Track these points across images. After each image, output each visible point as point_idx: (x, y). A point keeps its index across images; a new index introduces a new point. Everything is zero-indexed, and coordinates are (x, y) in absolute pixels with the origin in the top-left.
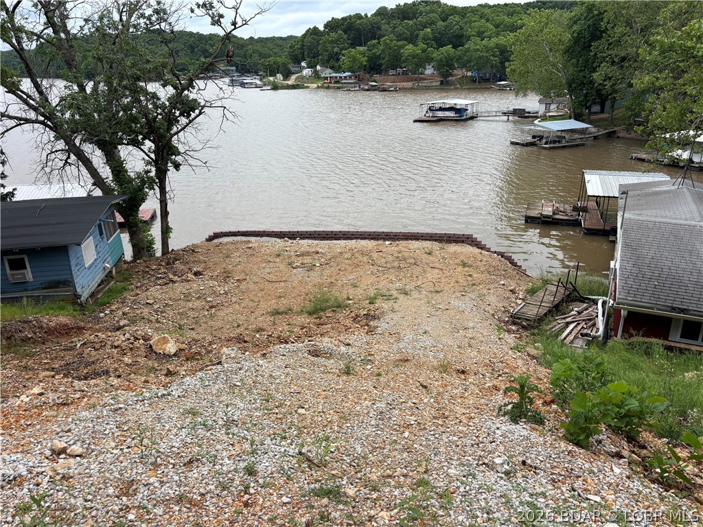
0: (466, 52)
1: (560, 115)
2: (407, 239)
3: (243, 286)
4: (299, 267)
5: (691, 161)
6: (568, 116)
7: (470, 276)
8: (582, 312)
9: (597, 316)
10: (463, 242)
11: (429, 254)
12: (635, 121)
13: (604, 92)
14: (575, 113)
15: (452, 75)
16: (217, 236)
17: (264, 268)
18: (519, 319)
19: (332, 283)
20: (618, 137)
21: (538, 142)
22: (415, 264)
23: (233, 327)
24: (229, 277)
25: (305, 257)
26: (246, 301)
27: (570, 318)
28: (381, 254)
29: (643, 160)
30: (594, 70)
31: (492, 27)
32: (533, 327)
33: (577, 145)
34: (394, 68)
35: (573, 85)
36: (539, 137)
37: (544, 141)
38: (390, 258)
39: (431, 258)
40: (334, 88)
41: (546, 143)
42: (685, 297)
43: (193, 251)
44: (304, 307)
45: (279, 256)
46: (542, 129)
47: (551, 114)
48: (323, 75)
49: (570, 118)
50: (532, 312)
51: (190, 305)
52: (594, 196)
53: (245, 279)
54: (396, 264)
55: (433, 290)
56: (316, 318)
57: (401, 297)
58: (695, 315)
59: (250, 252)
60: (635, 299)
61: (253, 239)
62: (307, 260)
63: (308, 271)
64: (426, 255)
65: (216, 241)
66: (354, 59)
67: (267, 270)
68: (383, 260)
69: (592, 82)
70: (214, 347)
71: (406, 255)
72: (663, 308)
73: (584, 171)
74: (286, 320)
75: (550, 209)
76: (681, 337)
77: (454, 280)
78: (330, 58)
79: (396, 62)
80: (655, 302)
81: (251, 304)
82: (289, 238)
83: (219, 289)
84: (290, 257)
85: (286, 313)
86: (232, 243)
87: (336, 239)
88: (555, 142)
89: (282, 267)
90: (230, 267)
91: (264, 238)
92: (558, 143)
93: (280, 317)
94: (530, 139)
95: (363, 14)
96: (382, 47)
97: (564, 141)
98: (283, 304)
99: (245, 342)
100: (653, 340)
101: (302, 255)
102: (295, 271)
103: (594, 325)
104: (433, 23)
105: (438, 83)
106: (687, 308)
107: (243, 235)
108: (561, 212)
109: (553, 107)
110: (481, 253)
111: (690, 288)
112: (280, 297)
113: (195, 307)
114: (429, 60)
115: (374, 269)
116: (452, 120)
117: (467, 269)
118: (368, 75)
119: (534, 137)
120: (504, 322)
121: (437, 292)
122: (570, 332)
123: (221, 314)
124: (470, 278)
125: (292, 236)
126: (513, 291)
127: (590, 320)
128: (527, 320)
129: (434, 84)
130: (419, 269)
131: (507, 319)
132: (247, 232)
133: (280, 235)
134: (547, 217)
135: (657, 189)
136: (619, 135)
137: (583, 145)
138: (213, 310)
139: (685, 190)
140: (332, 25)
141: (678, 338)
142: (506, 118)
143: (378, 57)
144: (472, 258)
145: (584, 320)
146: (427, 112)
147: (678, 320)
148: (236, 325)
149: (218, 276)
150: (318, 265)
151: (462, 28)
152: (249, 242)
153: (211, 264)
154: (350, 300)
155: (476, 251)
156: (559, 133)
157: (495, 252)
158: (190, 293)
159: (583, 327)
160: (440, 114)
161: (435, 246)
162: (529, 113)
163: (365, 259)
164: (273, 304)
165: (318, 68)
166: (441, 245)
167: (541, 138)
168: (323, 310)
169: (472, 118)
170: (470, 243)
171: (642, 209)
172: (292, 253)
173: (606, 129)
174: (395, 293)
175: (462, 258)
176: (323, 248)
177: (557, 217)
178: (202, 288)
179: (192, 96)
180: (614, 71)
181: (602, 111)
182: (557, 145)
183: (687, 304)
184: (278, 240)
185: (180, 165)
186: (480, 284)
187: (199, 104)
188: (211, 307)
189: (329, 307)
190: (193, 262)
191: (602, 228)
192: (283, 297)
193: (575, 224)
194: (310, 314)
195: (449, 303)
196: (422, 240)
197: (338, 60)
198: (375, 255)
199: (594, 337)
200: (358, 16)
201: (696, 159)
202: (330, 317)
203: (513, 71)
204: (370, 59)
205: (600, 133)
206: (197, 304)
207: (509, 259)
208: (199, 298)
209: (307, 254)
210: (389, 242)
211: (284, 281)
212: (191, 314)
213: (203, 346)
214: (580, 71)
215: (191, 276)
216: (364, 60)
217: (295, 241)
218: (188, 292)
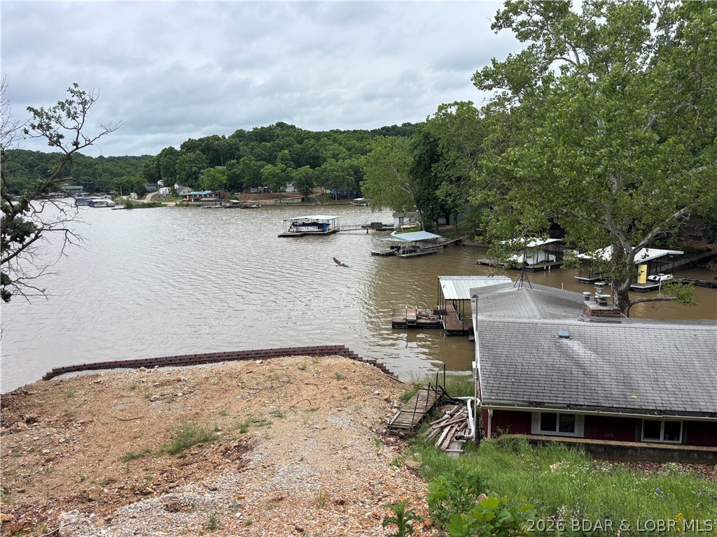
0: (323, 172)
1: (412, 228)
2: (279, 356)
3: (89, 430)
4: (158, 399)
5: (525, 263)
6: (419, 228)
7: (345, 388)
8: (454, 414)
9: (468, 417)
10: (336, 353)
11: (303, 369)
12: (476, 231)
13: (447, 207)
14: (425, 226)
15: (312, 193)
16: (57, 372)
17: (116, 405)
18: (396, 429)
19: (197, 413)
20: (464, 245)
21: (396, 252)
22: (288, 382)
23: (76, 482)
24: (71, 421)
25: (165, 387)
26: (93, 448)
27: (444, 422)
28: (251, 374)
29: (487, 265)
30: (436, 188)
31: (345, 150)
32: (410, 437)
33: (430, 254)
34: (256, 186)
35: (421, 201)
36: (396, 247)
37: (401, 251)
38: (262, 379)
39: (305, 374)
40: (193, 205)
41: (404, 253)
42: (539, 391)
43: (26, 393)
44: (165, 446)
45: (133, 388)
46: (398, 240)
47: (404, 226)
48: (182, 193)
49: (422, 230)
50: (408, 420)
51: (20, 461)
52: (450, 300)
53: (92, 421)
54: (268, 384)
55: (308, 408)
56: (179, 458)
57: (276, 421)
58: (549, 407)
59: (98, 387)
60: (497, 397)
61: (102, 372)
62: (168, 390)
63: (169, 402)
64: (299, 371)
65: (56, 378)
66: (214, 178)
67: (120, 407)
68: (254, 382)
69: (436, 198)
70: (49, 513)
71: (279, 373)
72: (522, 403)
73: (439, 277)
74: (142, 465)
75: (414, 314)
76: (541, 429)
77: (329, 395)
78: (189, 176)
79: (256, 181)
80: (515, 399)
81: (99, 450)
82: (145, 367)
83: (58, 437)
84: (146, 389)
85: (143, 456)
86: (76, 379)
87: (200, 363)
88: (411, 251)
89: (138, 401)
90: (73, 408)
91: (116, 369)
92: (414, 252)
93: (136, 462)
94: (389, 250)
95: (220, 136)
96: (241, 167)
97: (418, 250)
98: (138, 446)
99: (90, 500)
100: (518, 436)
101: (162, 384)
102: (153, 404)
103: (466, 426)
104: (289, 145)
105: (300, 200)
106: (541, 401)
107: (90, 369)
108: (424, 316)
109: (406, 220)
110: (354, 364)
111: (542, 382)
112: (136, 438)
113: (26, 463)
114: (289, 179)
115: (245, 392)
116: (315, 235)
117: (341, 382)
118: (229, 193)
119: (392, 248)
120: (382, 434)
121: (313, 410)
122: (446, 437)
123: (61, 467)
124: (345, 392)
125: (149, 364)
126: (387, 400)
127: (462, 421)
128: (403, 429)
129: (296, 201)
130: (293, 387)
131: (384, 431)
132: (95, 364)
133: (135, 364)
134: (413, 322)
135: (502, 291)
136: (465, 243)
137: (436, 253)
138: (50, 464)
139: (524, 291)
140: (189, 146)
141: (539, 432)
142: (365, 231)
143: (238, 176)
144: (346, 370)
145: (456, 423)
146: (291, 227)
147: (536, 413)
148: (79, 479)
149: (57, 421)
150: (180, 394)
151: (317, 151)
152: (97, 376)
153: (48, 408)
154: (219, 431)
155: (350, 361)
156: (414, 244)
157: (367, 361)
158: (20, 447)
159: (456, 430)
160: (304, 229)
161: (308, 360)
162: (386, 226)
163: (234, 382)
164: (127, 447)
165: (176, 186)
166: (314, 359)
167: (398, 248)
168: (187, 447)
169: (334, 232)
170: (343, 353)
171: (492, 311)
172: (150, 384)
173: (453, 239)
174: (268, 417)
175: (336, 370)
176: (185, 375)
177: (421, 321)
178: (36, 438)
179: (26, 220)
180: (452, 188)
181: (448, 223)
182: (413, 254)
183: (541, 397)
184: (133, 370)
185: (11, 295)
186: (355, 396)
187: (35, 227)
188: (48, 461)
189: (195, 443)
190: (26, 407)
191: (462, 329)
192: (139, 437)
193: (438, 326)
194: (172, 453)
195: (326, 421)
196: (295, 355)
197: (197, 179)
198: (245, 377)
199: (468, 439)
200: (216, 138)
201: (530, 262)
202: (195, 454)
203: (367, 189)
204: (230, 178)
205: (449, 242)
206: (30, 459)
207: (381, 367)
208: (32, 450)
209: (168, 383)
210: (260, 361)
211: (140, 418)
212: (22, 472)
213: (35, 513)
214: (425, 189)
215: (22, 424)
216: (224, 179)
217: (153, 370)
218: (16, 445)
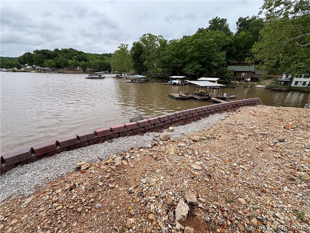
21: (134, 81)
34: (66, 67)
46: (135, 77)
78: (39, 63)
96: (60, 60)
97: (141, 81)
104: (76, 55)
105: (82, 72)
114: (78, 65)
140: (37, 52)
146: (89, 76)
160: (94, 76)
165: (34, 66)
169: (104, 78)
191: (205, 98)
193: (191, 98)
197: (42, 63)
204: (56, 64)
216: (54, 64)
